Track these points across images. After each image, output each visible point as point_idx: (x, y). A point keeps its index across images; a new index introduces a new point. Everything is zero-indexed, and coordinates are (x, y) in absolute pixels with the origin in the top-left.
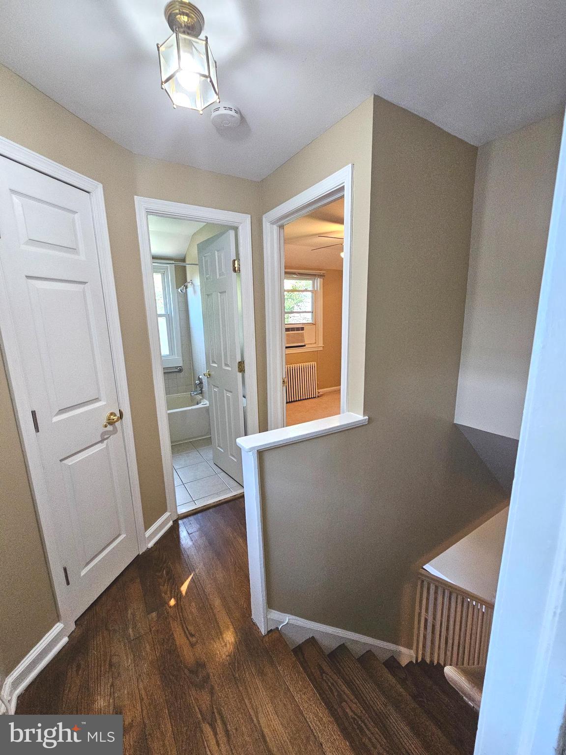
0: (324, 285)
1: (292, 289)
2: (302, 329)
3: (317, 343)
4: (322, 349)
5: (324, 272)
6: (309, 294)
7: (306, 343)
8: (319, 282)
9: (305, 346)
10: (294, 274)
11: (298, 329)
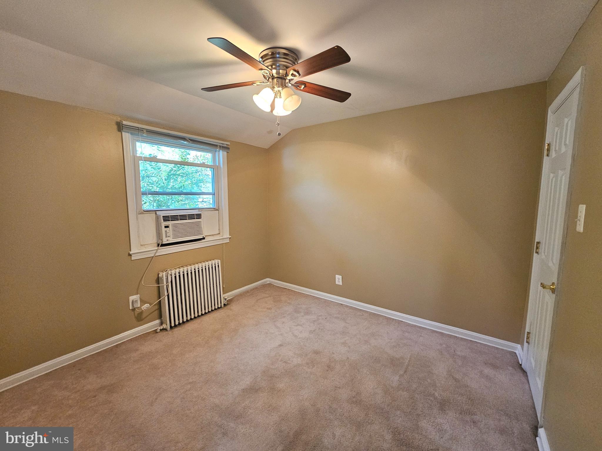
0: (229, 161)
1: (180, 160)
2: (199, 216)
3: (221, 233)
4: (229, 241)
5: (228, 143)
6: (209, 172)
7: (205, 234)
8: (222, 155)
9: (204, 238)
10: (184, 139)
11: (191, 217)
